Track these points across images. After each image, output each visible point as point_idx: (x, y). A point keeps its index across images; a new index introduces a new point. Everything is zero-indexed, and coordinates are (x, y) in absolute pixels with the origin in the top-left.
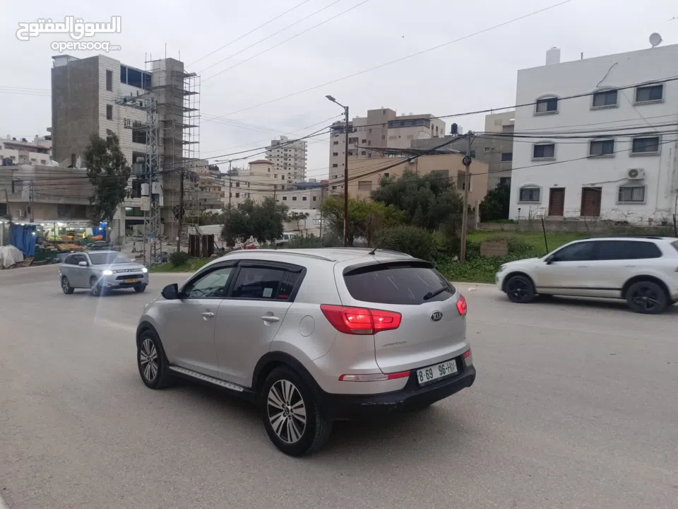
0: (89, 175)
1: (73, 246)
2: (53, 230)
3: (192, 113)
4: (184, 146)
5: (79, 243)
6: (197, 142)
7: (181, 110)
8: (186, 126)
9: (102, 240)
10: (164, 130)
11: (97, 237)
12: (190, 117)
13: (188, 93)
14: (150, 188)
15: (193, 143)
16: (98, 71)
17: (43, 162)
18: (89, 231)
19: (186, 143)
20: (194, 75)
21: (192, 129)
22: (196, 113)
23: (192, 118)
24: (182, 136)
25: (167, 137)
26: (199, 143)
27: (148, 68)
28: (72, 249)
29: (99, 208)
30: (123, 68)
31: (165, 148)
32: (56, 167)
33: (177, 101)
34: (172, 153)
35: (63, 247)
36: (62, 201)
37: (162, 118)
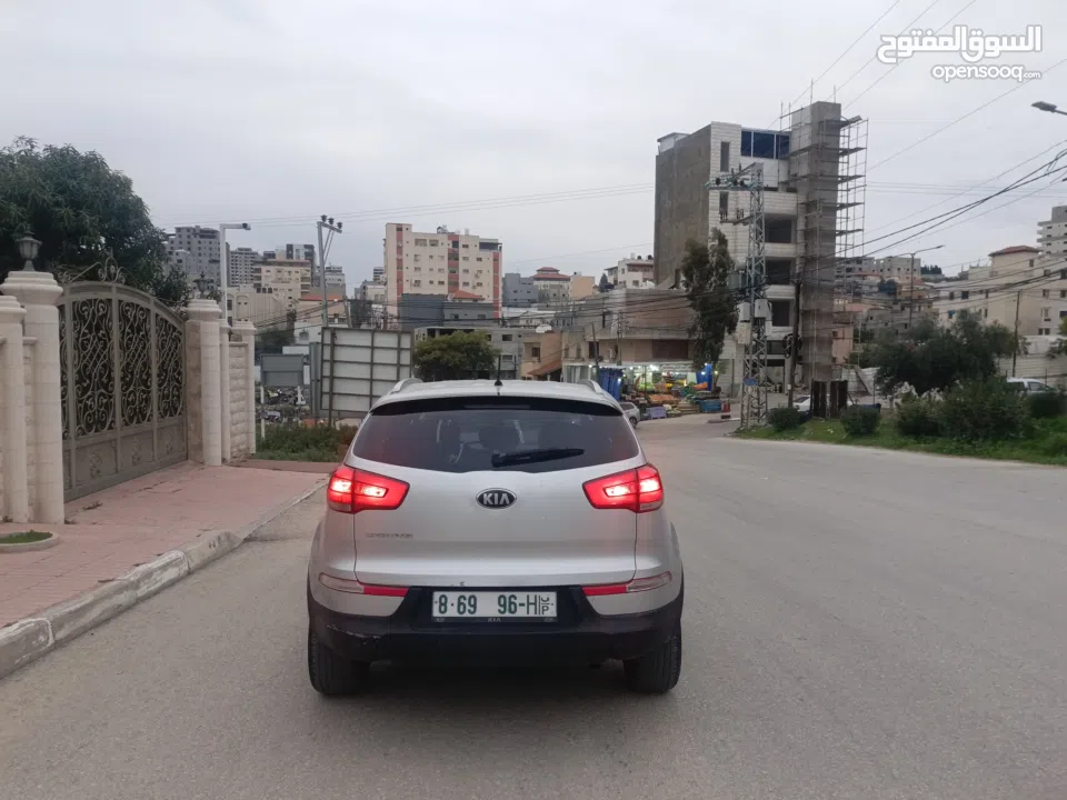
0: (690, 297)
1: (667, 397)
2: (644, 375)
3: (851, 184)
4: (838, 239)
5: (677, 394)
6: (859, 230)
7: (833, 181)
8: (842, 206)
9: (706, 389)
10: (806, 218)
11: (701, 385)
12: (848, 190)
13: (847, 152)
14: (752, 310)
15: (853, 231)
16: (709, 146)
17: (636, 283)
18: (692, 377)
19: (841, 233)
20: (857, 119)
21: (851, 209)
22: (859, 181)
23: (852, 191)
24: (834, 223)
25: (810, 227)
26: (862, 230)
27: (784, 126)
28: (665, 402)
29: (701, 344)
30: (746, 134)
31: (806, 246)
32: (650, 289)
33: (826, 168)
34: (817, 252)
35: (654, 399)
36: (656, 336)
37: (802, 199)
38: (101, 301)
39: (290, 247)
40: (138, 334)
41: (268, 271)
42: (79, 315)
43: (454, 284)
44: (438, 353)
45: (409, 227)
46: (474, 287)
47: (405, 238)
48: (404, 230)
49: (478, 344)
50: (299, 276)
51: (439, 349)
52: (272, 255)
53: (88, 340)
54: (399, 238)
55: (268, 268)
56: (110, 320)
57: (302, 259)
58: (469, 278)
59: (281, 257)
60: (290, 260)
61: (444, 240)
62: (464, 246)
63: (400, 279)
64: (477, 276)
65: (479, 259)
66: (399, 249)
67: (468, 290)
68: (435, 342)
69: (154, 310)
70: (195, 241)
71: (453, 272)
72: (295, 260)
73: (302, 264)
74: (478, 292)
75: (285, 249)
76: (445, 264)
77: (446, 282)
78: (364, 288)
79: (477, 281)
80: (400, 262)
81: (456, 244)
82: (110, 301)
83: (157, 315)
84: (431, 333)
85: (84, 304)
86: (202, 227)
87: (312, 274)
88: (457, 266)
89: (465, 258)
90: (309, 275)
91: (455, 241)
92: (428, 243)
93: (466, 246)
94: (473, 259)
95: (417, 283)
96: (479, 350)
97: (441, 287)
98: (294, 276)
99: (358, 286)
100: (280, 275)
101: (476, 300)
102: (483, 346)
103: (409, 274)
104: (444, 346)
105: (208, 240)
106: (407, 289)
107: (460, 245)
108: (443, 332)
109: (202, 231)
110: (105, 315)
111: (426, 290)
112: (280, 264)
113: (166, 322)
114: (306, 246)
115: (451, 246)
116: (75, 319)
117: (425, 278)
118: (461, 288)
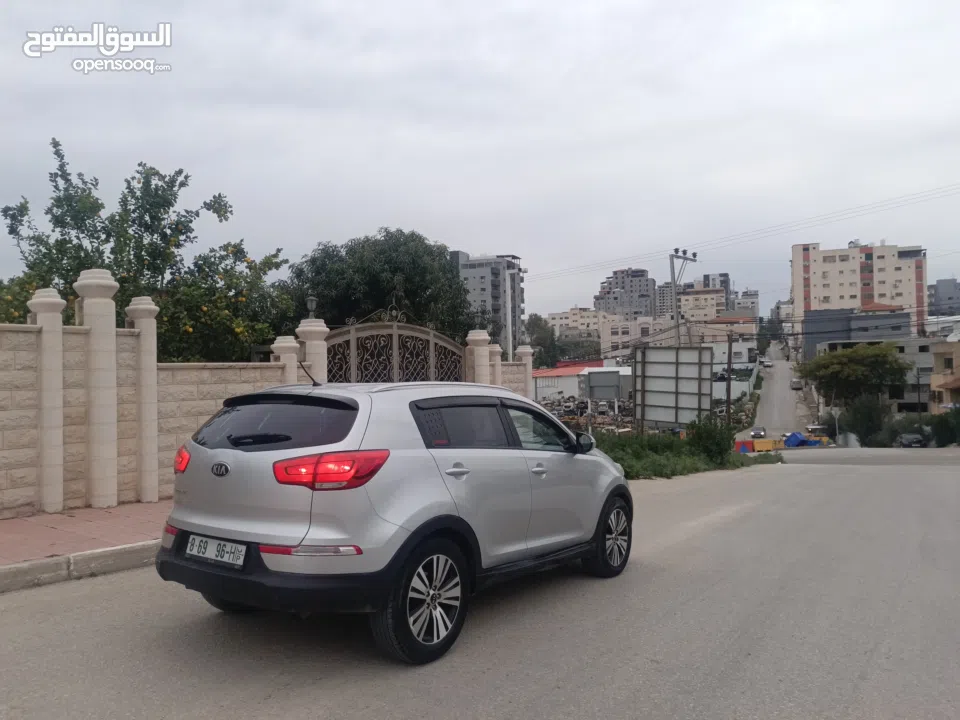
38: (383, 336)
39: (706, 277)
40: (417, 358)
41: (687, 300)
42: (362, 346)
43: (868, 296)
44: (837, 368)
45: (815, 246)
46: (892, 298)
47: (812, 258)
48: (811, 249)
49: (885, 356)
50: (714, 302)
51: (839, 364)
52: (691, 286)
53: (370, 364)
54: (806, 258)
55: (686, 297)
56: (391, 349)
57: (718, 287)
58: (888, 290)
59: (698, 288)
60: (707, 289)
61: (856, 253)
62: (879, 257)
63: (807, 297)
64: (896, 287)
65: (899, 269)
66: (806, 269)
67: (886, 301)
68: (835, 357)
69: (433, 340)
70: (627, 280)
71: (867, 285)
72: (711, 288)
73: (717, 292)
74: (897, 302)
75: (702, 279)
76: (857, 278)
77: (859, 295)
78: (778, 308)
79: (894, 292)
80: (807, 281)
81: (869, 256)
82: (391, 336)
83: (436, 344)
84: (833, 347)
85: (367, 338)
86: (633, 268)
87: (727, 299)
88: (872, 279)
89: (881, 270)
90: (723, 300)
91: (868, 253)
92: (837, 259)
93: (881, 257)
94: (890, 270)
95: (826, 299)
96: (885, 362)
97: (853, 300)
98: (710, 302)
99: (773, 306)
100: (697, 303)
101: (893, 311)
102: (890, 359)
103: (817, 292)
104: (845, 360)
105: (637, 279)
106: (815, 306)
107: (875, 257)
108: (845, 346)
109: (634, 272)
110: (385, 346)
111: (835, 305)
112: (698, 293)
113: (445, 348)
114: (721, 275)
115: (863, 259)
116: (358, 349)
117: (834, 293)
118: (877, 300)
